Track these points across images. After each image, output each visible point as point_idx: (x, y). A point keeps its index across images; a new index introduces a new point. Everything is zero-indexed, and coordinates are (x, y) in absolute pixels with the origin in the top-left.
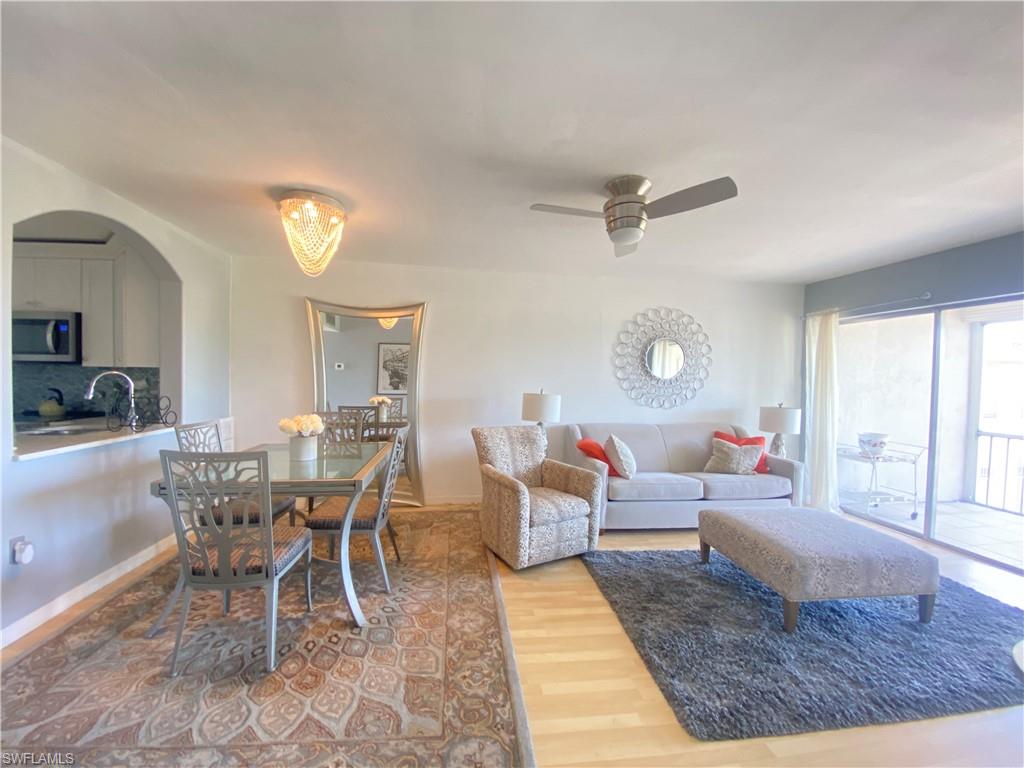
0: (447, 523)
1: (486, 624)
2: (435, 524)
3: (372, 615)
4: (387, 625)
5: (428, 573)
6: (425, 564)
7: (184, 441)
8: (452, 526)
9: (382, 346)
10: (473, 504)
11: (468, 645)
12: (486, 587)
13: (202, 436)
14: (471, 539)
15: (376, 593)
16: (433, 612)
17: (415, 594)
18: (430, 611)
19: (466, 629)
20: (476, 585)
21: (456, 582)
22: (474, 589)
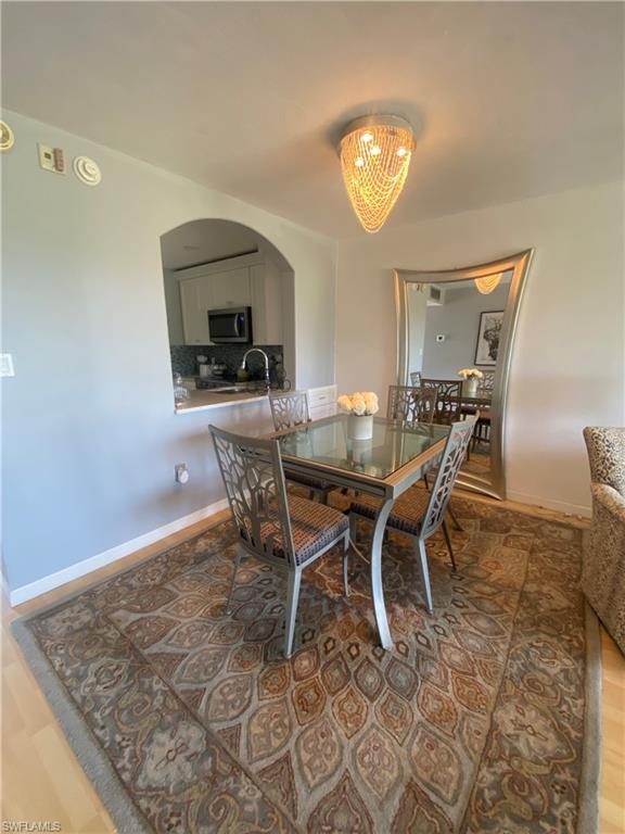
0: (532, 535)
1: (558, 756)
2: (513, 532)
3: (403, 637)
4: (413, 665)
5: (487, 605)
6: (487, 589)
7: (276, 407)
8: (538, 541)
9: (484, 315)
10: (575, 516)
11: (517, 782)
12: (573, 677)
13: (293, 403)
14: (563, 574)
15: (416, 605)
16: (479, 679)
17: (462, 631)
18: (474, 675)
19: (521, 745)
20: (556, 665)
21: (524, 642)
22: (553, 671)
